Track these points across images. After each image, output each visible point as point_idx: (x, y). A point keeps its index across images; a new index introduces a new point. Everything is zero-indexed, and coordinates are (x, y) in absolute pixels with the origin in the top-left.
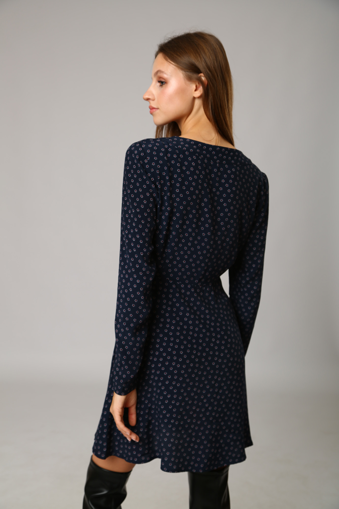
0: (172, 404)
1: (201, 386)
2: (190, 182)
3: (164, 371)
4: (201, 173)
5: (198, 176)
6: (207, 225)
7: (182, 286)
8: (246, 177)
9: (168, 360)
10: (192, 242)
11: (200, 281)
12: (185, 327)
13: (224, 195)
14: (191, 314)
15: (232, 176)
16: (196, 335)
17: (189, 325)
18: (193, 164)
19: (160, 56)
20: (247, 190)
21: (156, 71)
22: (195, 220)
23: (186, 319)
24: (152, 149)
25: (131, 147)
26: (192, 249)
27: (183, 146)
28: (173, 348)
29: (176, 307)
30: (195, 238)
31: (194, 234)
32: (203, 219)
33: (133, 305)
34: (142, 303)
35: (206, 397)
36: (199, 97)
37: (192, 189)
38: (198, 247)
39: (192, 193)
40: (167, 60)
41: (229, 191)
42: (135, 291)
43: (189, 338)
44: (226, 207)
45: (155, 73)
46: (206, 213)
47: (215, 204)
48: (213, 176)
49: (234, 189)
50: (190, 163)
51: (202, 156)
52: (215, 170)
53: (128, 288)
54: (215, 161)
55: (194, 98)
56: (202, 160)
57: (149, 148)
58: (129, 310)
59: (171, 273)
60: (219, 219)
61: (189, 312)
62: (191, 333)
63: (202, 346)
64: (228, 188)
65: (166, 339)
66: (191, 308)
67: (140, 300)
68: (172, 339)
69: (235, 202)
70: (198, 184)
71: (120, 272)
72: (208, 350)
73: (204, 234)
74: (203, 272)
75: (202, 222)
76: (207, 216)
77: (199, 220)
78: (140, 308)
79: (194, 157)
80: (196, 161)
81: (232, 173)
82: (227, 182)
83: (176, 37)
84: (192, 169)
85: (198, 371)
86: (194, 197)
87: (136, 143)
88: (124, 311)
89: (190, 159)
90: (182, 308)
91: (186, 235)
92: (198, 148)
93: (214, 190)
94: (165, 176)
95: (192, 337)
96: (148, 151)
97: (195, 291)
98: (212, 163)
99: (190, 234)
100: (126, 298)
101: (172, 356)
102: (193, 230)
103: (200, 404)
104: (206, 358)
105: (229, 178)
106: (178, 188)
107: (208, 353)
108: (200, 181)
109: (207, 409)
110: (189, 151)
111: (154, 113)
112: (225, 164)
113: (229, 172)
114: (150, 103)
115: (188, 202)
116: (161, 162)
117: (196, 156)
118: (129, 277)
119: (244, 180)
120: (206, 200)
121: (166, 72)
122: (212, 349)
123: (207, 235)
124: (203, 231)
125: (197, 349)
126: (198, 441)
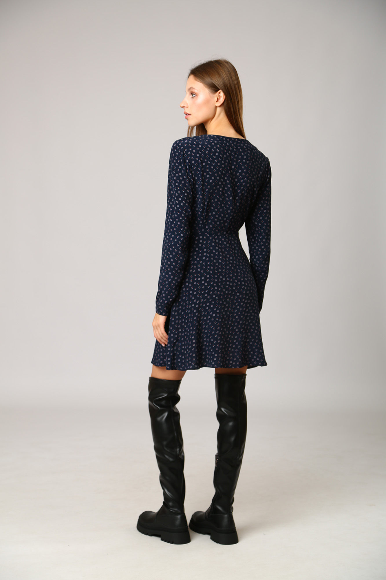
0: (217, 321)
1: (234, 307)
2: (216, 163)
3: (209, 299)
4: (223, 156)
5: (221, 158)
6: (229, 193)
7: (216, 237)
8: (255, 157)
9: (211, 291)
10: (220, 205)
11: (227, 233)
12: (220, 267)
13: (240, 171)
14: (223, 257)
15: (245, 157)
16: (228, 272)
17: (222, 265)
18: (218, 151)
19: (192, 77)
20: (256, 167)
21: (189, 87)
22: (221, 189)
23: (220, 261)
24: (188, 143)
25: (174, 144)
26: (221, 210)
27: (209, 140)
28: (214, 282)
29: (213, 253)
30: (222, 202)
31: (221, 200)
32: (226, 188)
33: (174, 254)
34: (180, 252)
35: (237, 314)
36: (220, 106)
37: (217, 168)
38: (225, 209)
39: (218, 171)
40: (196, 80)
41: (243, 167)
42: (176, 243)
43: (223, 274)
44: (241, 179)
45: (189, 89)
46: (228, 184)
47: (234, 177)
48: (232, 157)
49: (246, 166)
50: (215, 150)
51: (224, 145)
52: (233, 154)
53: (170, 242)
54: (232, 147)
55: (216, 107)
56: (224, 148)
57: (186, 143)
58: (171, 256)
59: (207, 229)
60: (236, 188)
61: (222, 255)
62: (224, 270)
63: (233, 279)
64: (242, 165)
65: (208, 276)
66: (223, 253)
67: (178, 250)
68: (212, 276)
69: (247, 175)
70: (221, 164)
71: (166, 231)
72: (237, 281)
73: (227, 199)
74: (228, 226)
75: (225, 190)
76: (229, 186)
77: (223, 189)
78: (178, 256)
79: (218, 146)
80: (219, 149)
81: (245, 155)
82: (241, 161)
83: (203, 64)
84: (217, 154)
85: (231, 297)
86: (220, 173)
87: (176, 141)
88: (167, 257)
89: (215, 147)
90: (217, 253)
91: (216, 200)
92: (220, 140)
93: (233, 167)
94: (198, 161)
95: (226, 273)
96: (186, 145)
97: (225, 240)
98: (231, 148)
99: (218, 199)
100: (169, 248)
101: (214, 287)
102: (221, 196)
103: (234, 320)
104: (236, 287)
105: (243, 158)
106: (207, 168)
107: (237, 283)
108: (223, 162)
109: (238, 323)
110: (214, 143)
111: (188, 118)
112: (240, 149)
113: (242, 154)
114: (185, 109)
115: (216, 177)
116: (194, 151)
117: (220, 145)
118: (171, 234)
119: (253, 160)
120: (227, 175)
121: (196, 89)
122: (239, 280)
123: (229, 199)
124: (227, 197)
125: (229, 281)
126: (234, 346)
